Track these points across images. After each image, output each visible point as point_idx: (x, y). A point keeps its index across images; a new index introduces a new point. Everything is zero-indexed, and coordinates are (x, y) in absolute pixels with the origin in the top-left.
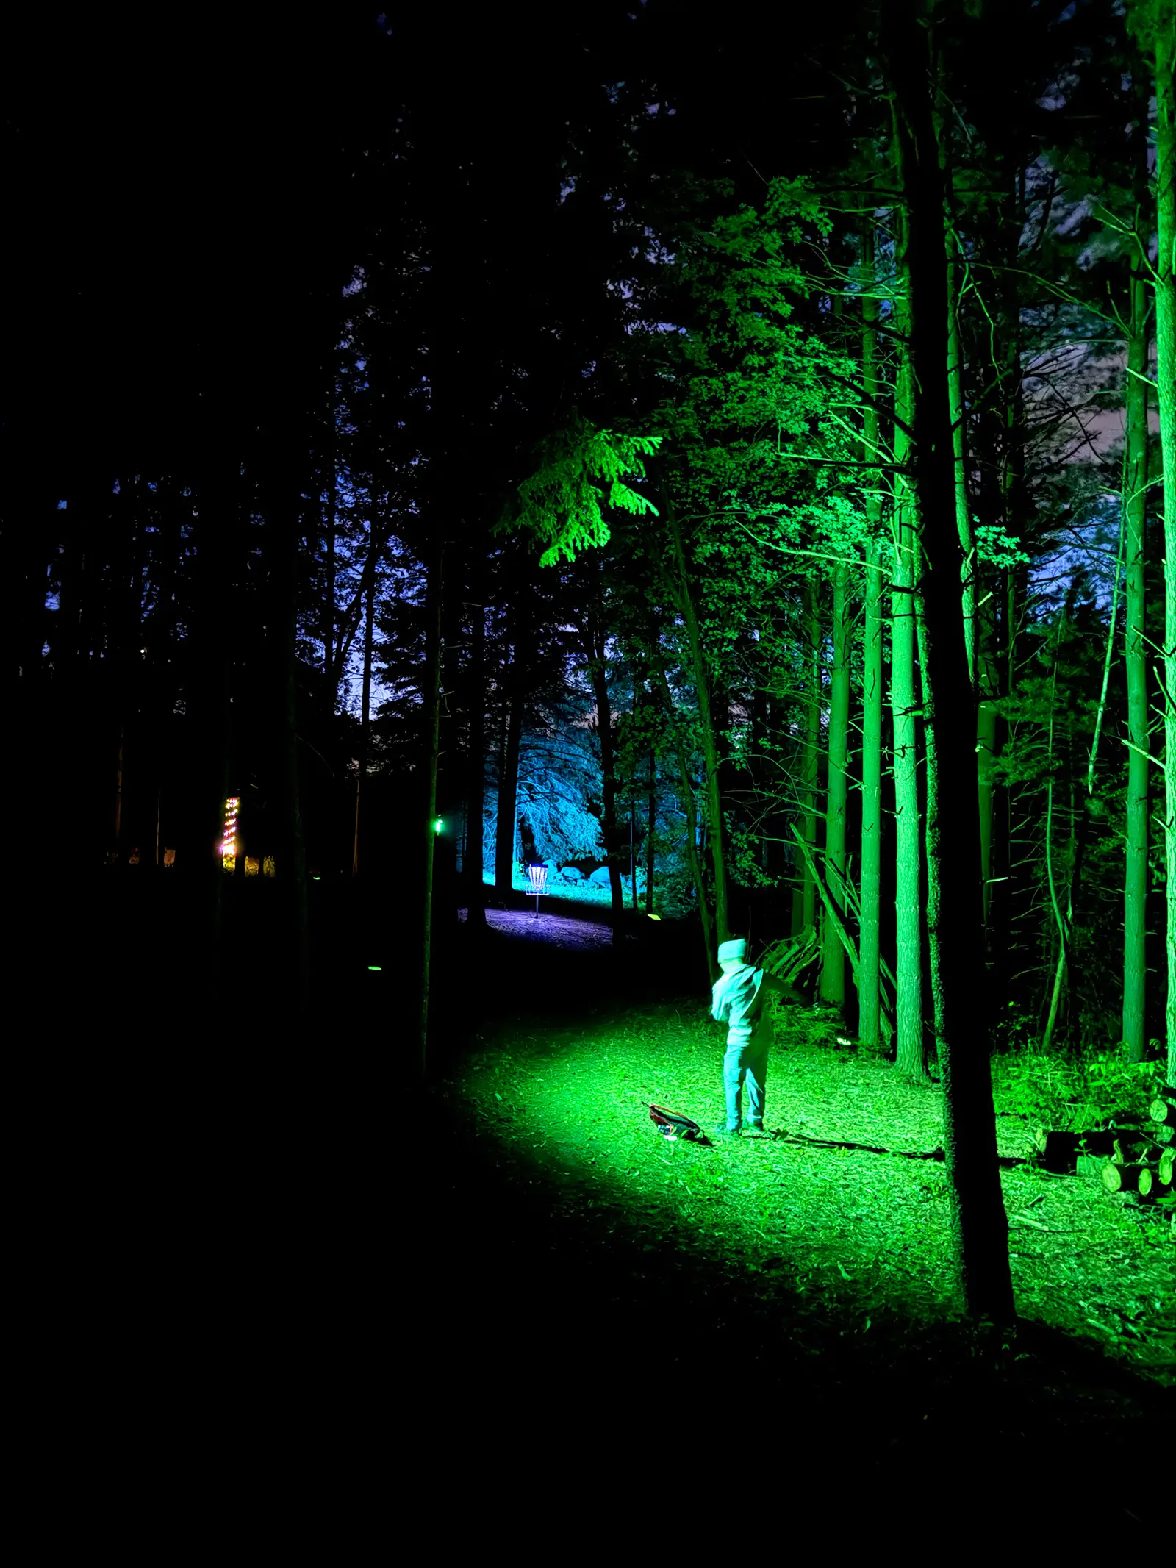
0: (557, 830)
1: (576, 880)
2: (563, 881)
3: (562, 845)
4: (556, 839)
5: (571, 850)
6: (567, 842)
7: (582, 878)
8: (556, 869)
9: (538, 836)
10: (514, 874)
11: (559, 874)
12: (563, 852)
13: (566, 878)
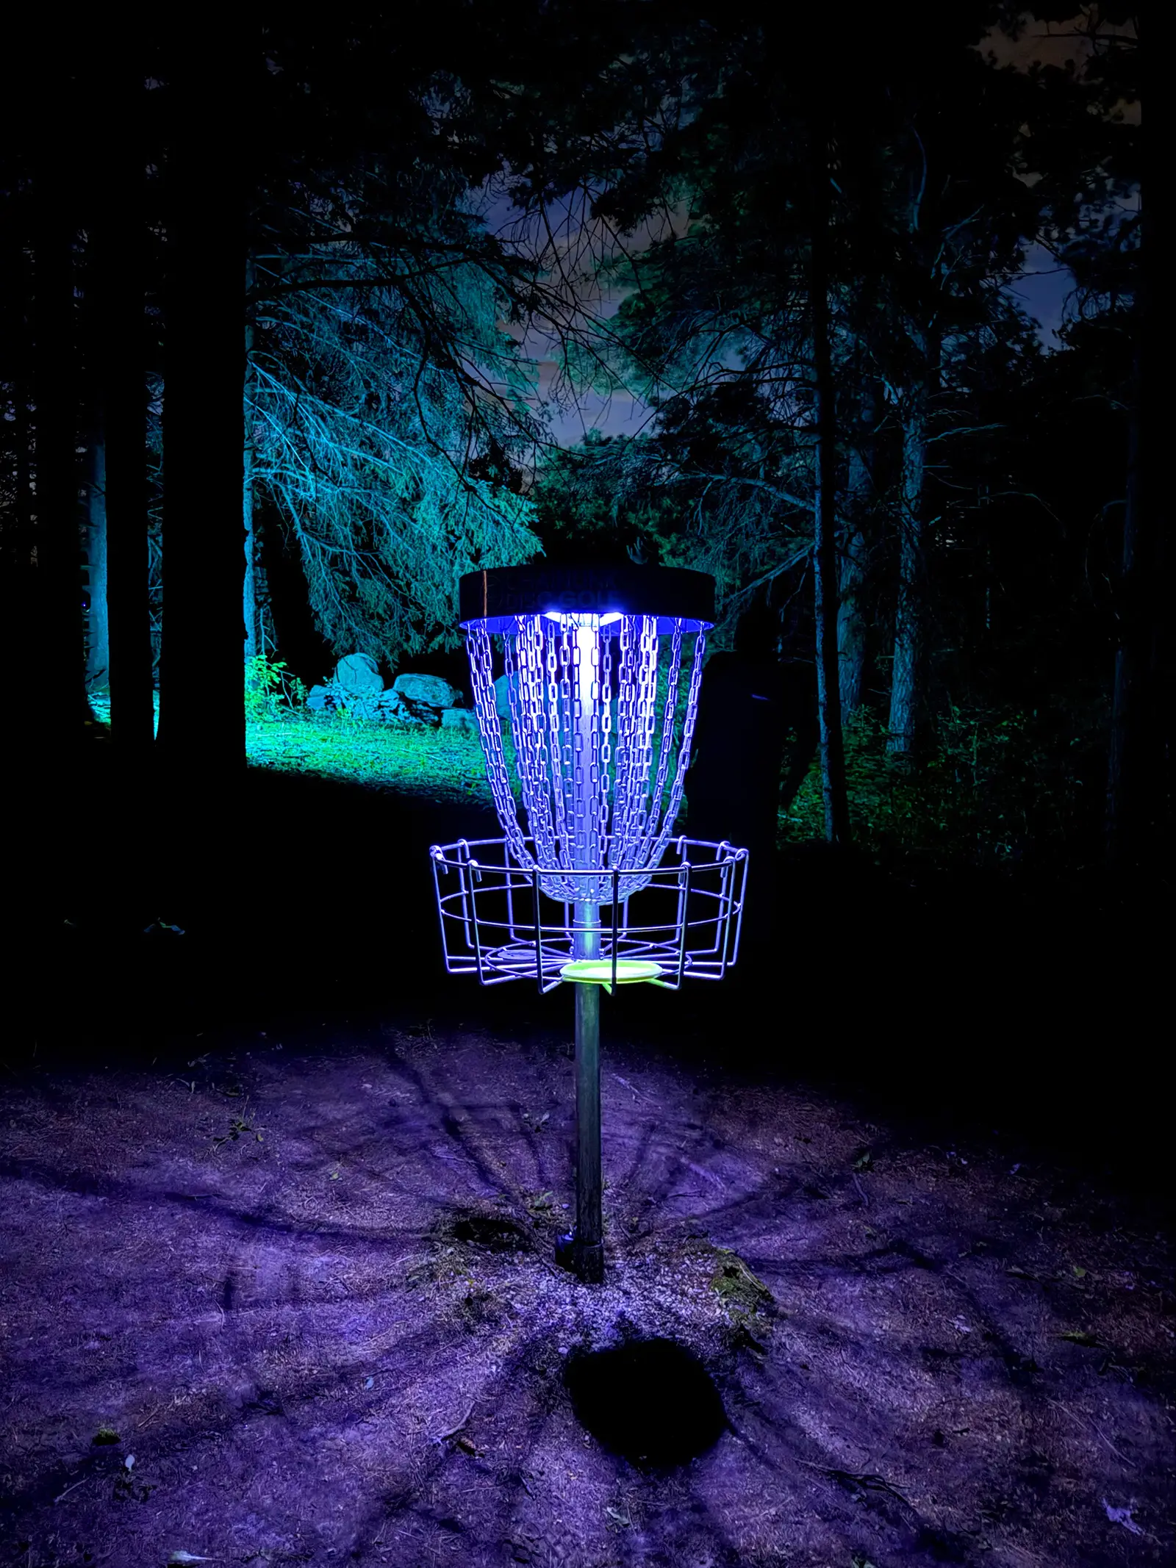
0: (374, 564)
1: (438, 711)
2: (403, 714)
3: (389, 609)
4: (372, 590)
5: (419, 625)
6: (405, 602)
7: (457, 704)
8: (379, 681)
9: (320, 579)
10: (252, 698)
11: (390, 694)
12: (392, 632)
13: (409, 703)
